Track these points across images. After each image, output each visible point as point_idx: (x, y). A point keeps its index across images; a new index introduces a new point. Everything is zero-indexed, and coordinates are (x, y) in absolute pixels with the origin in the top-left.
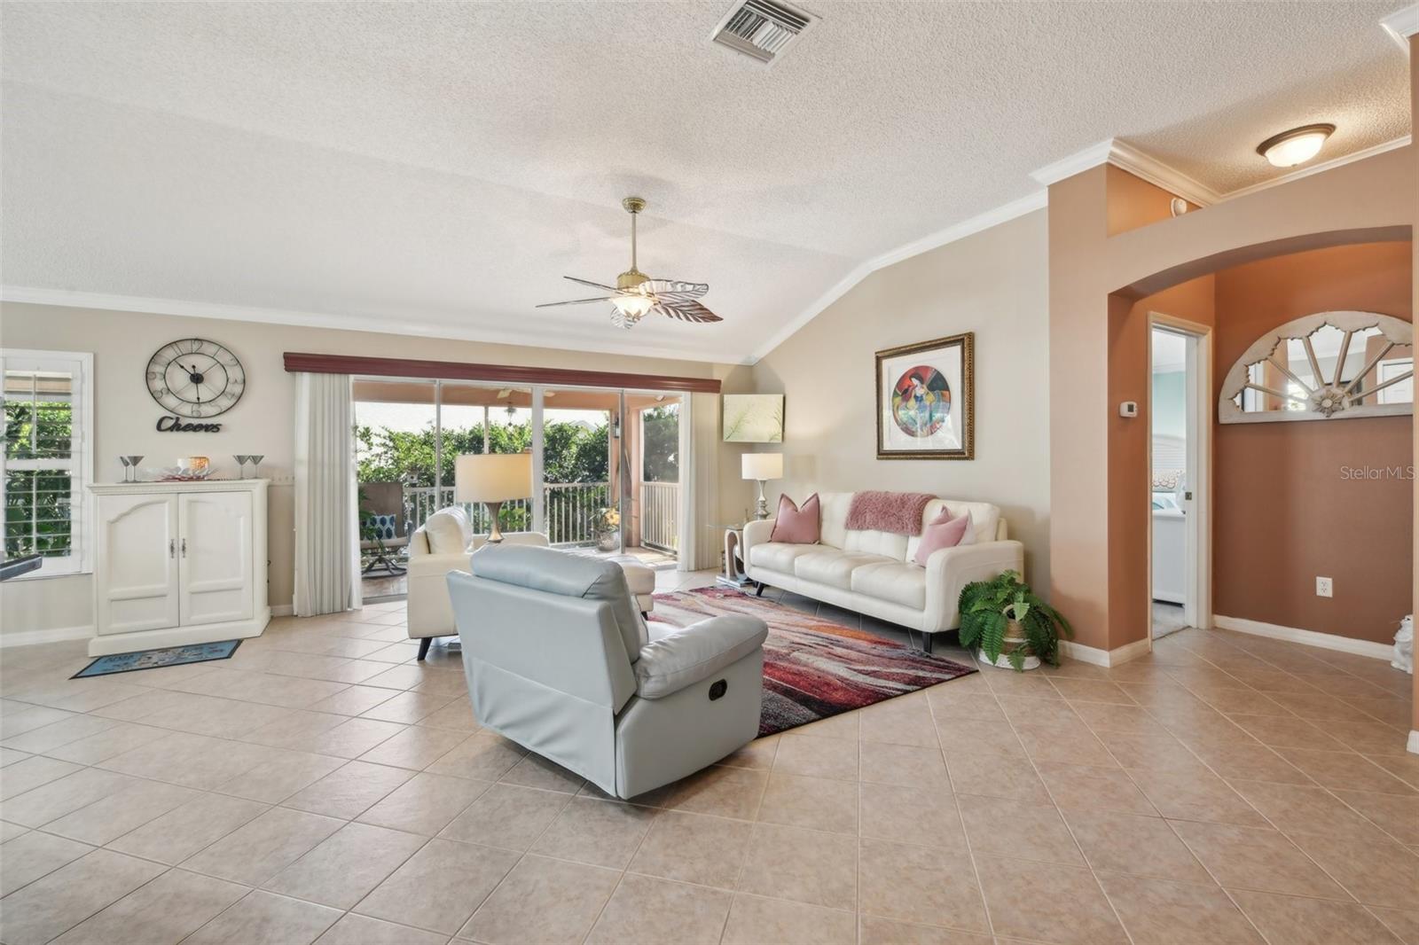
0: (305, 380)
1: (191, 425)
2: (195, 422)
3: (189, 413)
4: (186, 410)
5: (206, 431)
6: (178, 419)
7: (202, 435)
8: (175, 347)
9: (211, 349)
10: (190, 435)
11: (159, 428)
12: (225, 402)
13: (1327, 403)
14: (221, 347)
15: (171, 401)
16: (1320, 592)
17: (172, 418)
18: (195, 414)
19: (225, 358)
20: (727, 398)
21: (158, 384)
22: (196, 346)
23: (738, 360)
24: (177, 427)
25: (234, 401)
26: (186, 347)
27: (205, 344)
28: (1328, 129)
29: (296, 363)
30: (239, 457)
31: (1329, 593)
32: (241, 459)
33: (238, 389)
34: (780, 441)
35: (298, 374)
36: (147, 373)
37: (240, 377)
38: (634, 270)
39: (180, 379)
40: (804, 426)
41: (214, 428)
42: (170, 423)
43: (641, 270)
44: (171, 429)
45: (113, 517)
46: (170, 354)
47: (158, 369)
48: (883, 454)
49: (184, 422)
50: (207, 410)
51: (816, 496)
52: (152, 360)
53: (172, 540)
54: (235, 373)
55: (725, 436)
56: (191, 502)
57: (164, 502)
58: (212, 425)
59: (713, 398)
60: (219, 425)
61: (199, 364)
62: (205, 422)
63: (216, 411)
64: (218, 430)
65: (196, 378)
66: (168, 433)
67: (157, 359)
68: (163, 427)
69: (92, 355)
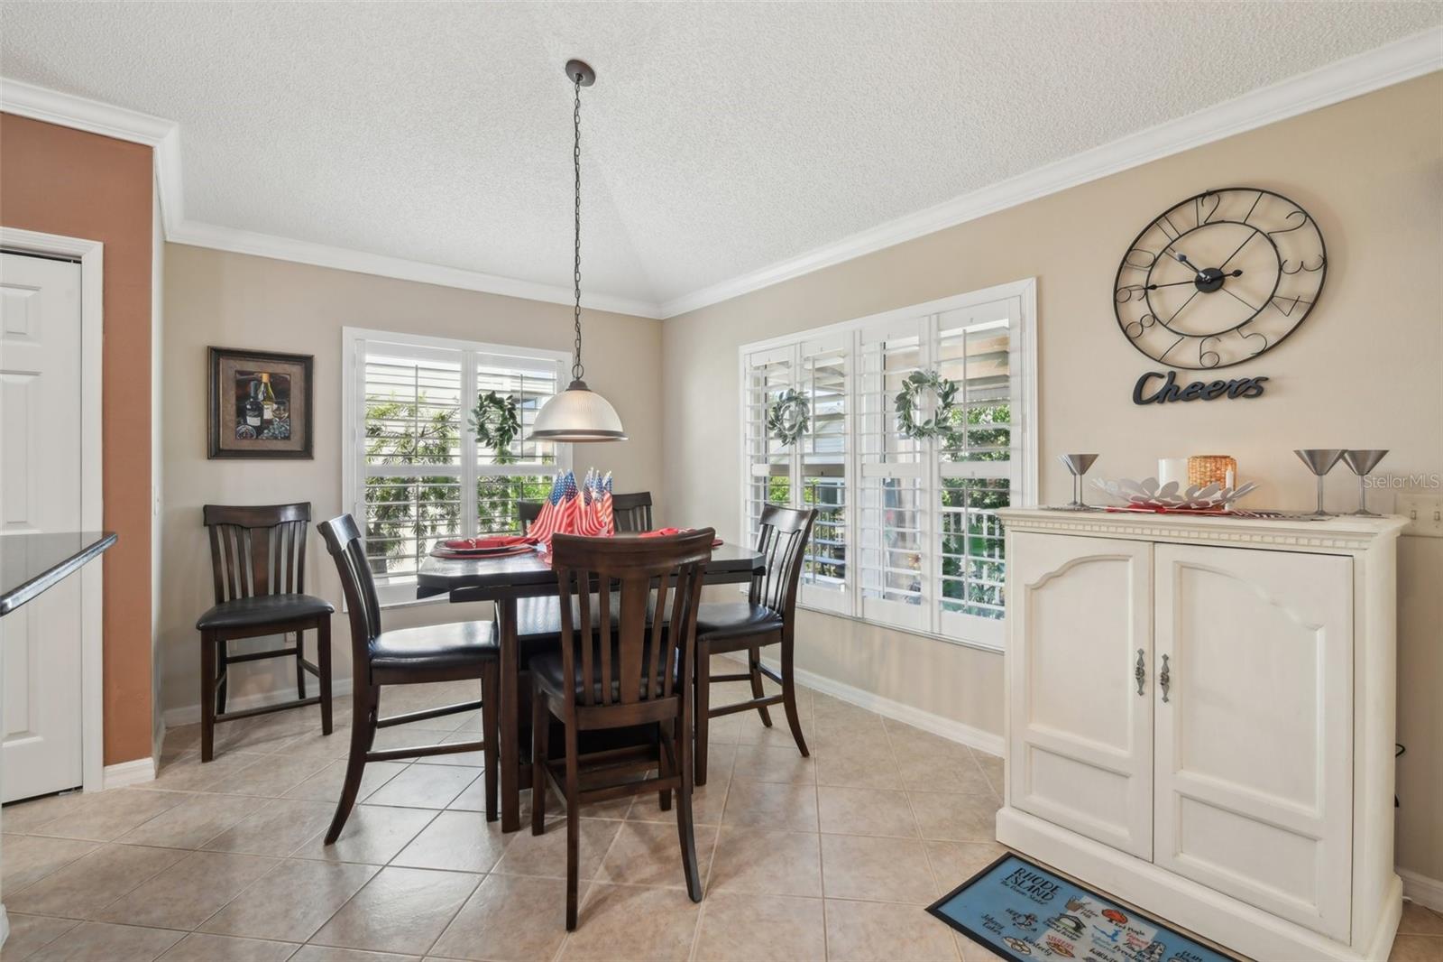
1: (1199, 385)
2: (1208, 378)
3: (1195, 362)
4: (1189, 354)
5: (1233, 396)
6: (1173, 376)
7: (1224, 405)
9: (1236, 206)
10: (1199, 407)
11: (1138, 398)
12: (1277, 323)
14: (1263, 192)
15: (1159, 340)
17: (1161, 376)
18: (1207, 362)
19: (1274, 215)
21: (1136, 309)
22: (1205, 209)
24: (1171, 393)
25: (1297, 316)
26: (1186, 218)
27: (1227, 199)
30: (1311, 454)
32: (1317, 461)
33: (1307, 285)
36: (1116, 291)
37: (1312, 254)
39: (1177, 296)
41: (1251, 388)
42: (1158, 386)
44: (1160, 398)
45: (1034, 579)
46: (1157, 241)
47: (1137, 278)
49: (1185, 381)
50: (1235, 347)
52: (1126, 263)
53: (1141, 652)
54: (1302, 247)
56: (1183, 567)
60: (1266, 379)
61: (1211, 248)
62: (1226, 376)
63: (1257, 345)
64: (1260, 392)
65: (1212, 281)
66: (1156, 407)
67: (1131, 259)
68: (1145, 396)
69: (1033, 282)
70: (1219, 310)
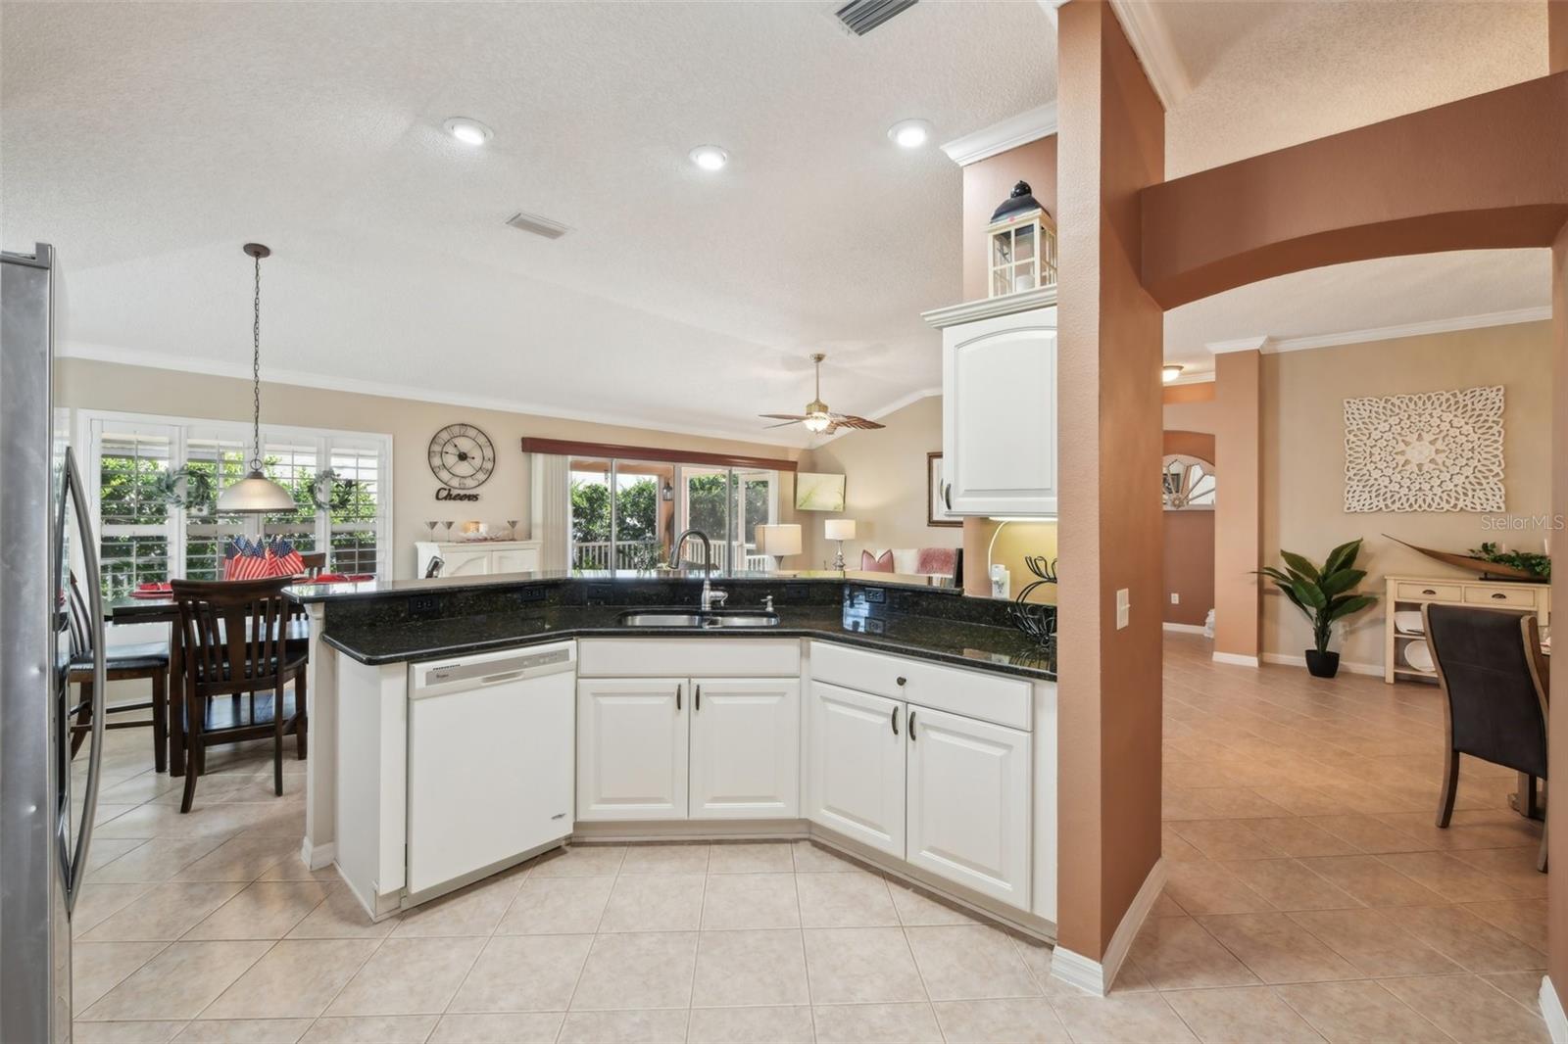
0: (539, 460)
1: (459, 495)
2: (462, 492)
3: (457, 486)
4: (455, 482)
5: (468, 500)
6: (450, 490)
7: (465, 503)
8: (449, 432)
9: (472, 433)
10: (458, 503)
11: (437, 498)
12: (481, 476)
13: (1177, 502)
14: (479, 431)
15: (445, 475)
16: (1173, 602)
17: (446, 489)
18: (461, 486)
19: (482, 440)
20: (800, 475)
21: (437, 461)
22: (462, 430)
23: (804, 445)
24: (449, 497)
25: (487, 476)
26: (456, 430)
27: (469, 429)
28: (1181, 368)
29: (532, 445)
31: (1177, 602)
33: (490, 466)
34: (841, 510)
35: (533, 454)
36: (429, 451)
37: (491, 455)
38: (817, 401)
39: (451, 460)
40: (864, 498)
41: (473, 498)
42: (444, 494)
43: (823, 401)
44: (445, 498)
46: (445, 436)
47: (437, 448)
48: (932, 523)
49: (454, 492)
50: (470, 483)
51: (890, 551)
52: (433, 440)
54: (488, 452)
55: (798, 503)
56: (501, 558)
57: (484, 557)
58: (472, 495)
59: (790, 475)
60: (478, 495)
61: (465, 445)
62: (468, 492)
63: (475, 483)
64: (478, 500)
65: (463, 457)
66: (443, 501)
67: (436, 440)
68: (440, 497)
69: (391, 436)
70: (464, 468)
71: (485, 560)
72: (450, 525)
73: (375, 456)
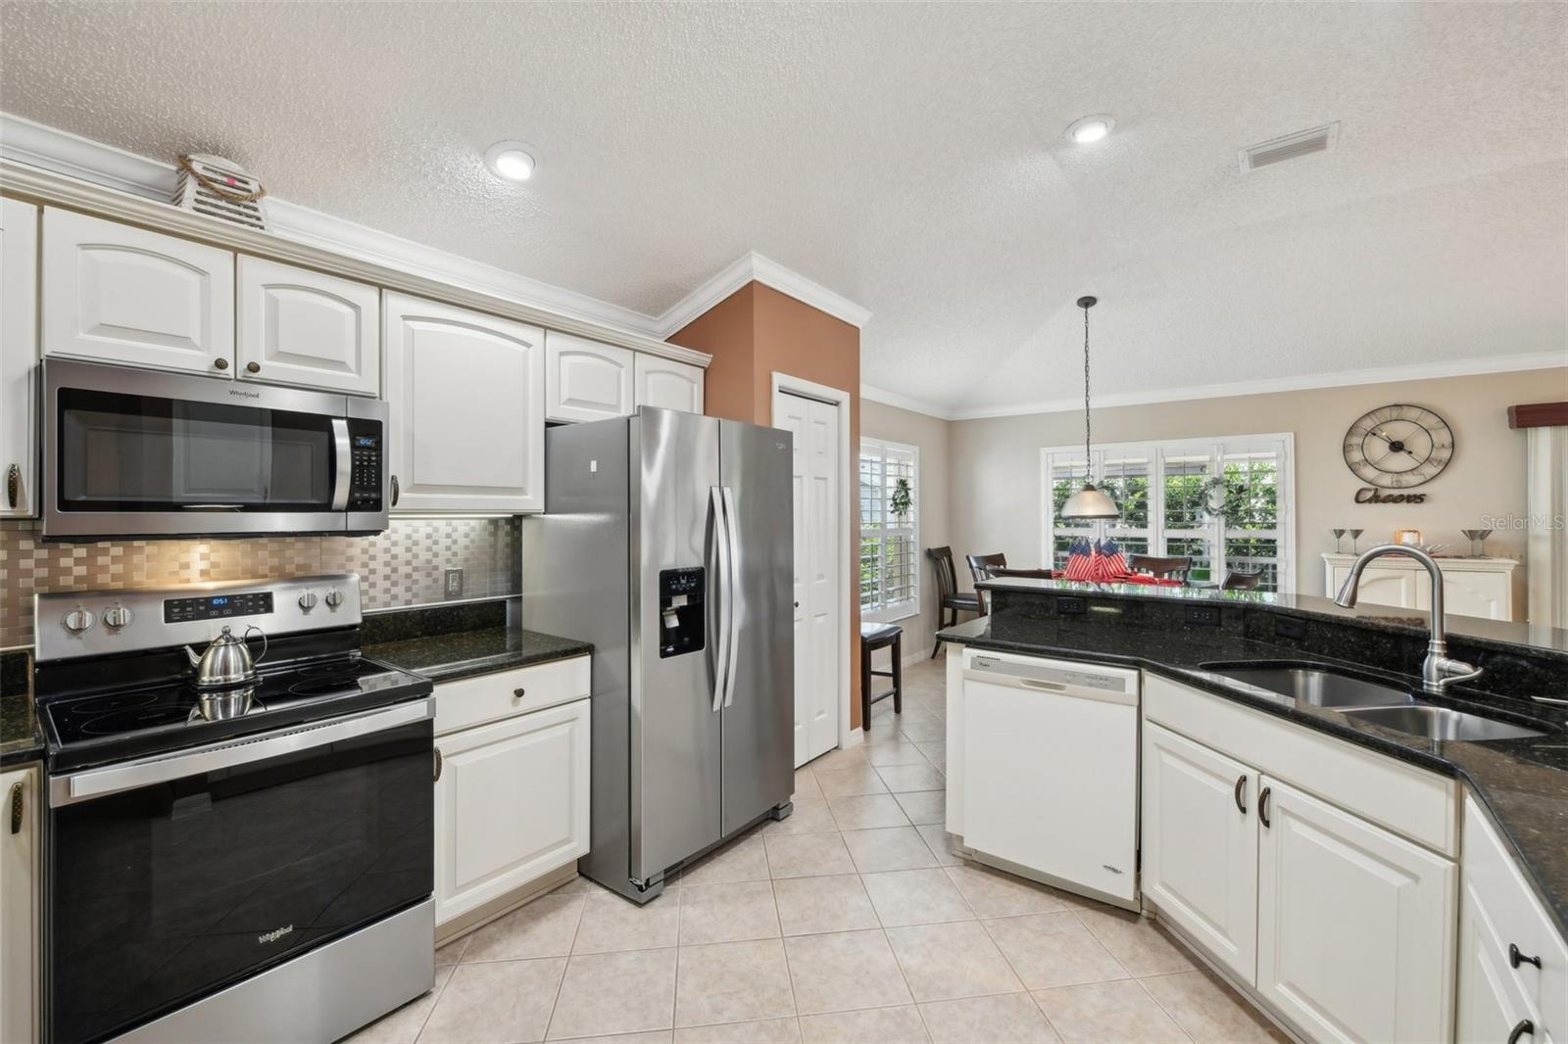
0: (1543, 436)
1: (1391, 496)
2: (1396, 493)
3: (1389, 484)
4: (1386, 480)
5: (1408, 502)
6: (1377, 490)
7: (1404, 506)
8: (1374, 418)
9: (1414, 414)
10: (1390, 506)
11: (1357, 501)
12: (1430, 470)
14: (1424, 409)
15: (1369, 472)
17: (1369, 490)
18: (1395, 485)
19: (1430, 421)
21: (1356, 455)
22: (1395, 414)
24: (1376, 499)
25: (1440, 468)
26: (1386, 414)
27: (1405, 409)
29: (1527, 417)
32: (1471, 534)
33: (1446, 454)
35: (1529, 429)
36: (1344, 445)
37: (1447, 440)
39: (1378, 448)
41: (1419, 499)
42: (1369, 495)
44: (1370, 501)
46: (1368, 424)
47: (1356, 440)
49: (1385, 493)
50: (1411, 479)
52: (1350, 432)
54: (1444, 437)
57: (1400, 578)
58: (1415, 496)
60: (1424, 495)
61: (1399, 431)
62: (1406, 492)
63: (1421, 479)
64: (1422, 500)
65: (1397, 447)
66: (1367, 505)
67: (1354, 431)
68: (1361, 499)
69: (1292, 434)
70: (1400, 461)
71: (1403, 581)
72: (1357, 533)
73: (1272, 458)
